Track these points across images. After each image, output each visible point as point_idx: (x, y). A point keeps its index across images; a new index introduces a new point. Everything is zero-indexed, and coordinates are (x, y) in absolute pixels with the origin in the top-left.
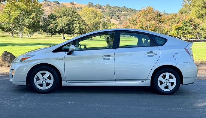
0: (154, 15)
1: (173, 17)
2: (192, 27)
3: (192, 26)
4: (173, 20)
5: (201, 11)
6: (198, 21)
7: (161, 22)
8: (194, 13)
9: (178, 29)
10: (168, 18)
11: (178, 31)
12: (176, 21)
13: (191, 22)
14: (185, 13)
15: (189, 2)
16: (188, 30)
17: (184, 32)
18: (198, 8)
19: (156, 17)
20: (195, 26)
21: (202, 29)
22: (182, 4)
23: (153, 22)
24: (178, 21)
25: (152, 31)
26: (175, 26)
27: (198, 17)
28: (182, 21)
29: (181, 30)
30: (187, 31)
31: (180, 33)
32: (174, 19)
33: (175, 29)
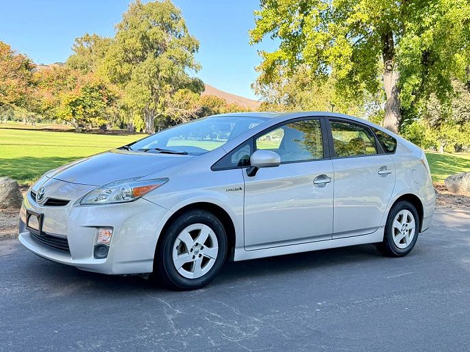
0: (14, 64)
1: (61, 73)
2: (103, 101)
3: (105, 99)
4: (60, 81)
5: (118, 68)
6: (115, 89)
7: (30, 83)
8: (105, 71)
9: (74, 104)
10: (47, 76)
11: (74, 108)
12: (69, 85)
13: (101, 91)
14: (82, 68)
15: (89, 45)
16: (96, 108)
17: (87, 110)
18: (113, 62)
19: (20, 71)
20: (111, 101)
21: (123, 108)
22: (74, 48)
23: (14, 82)
24: (71, 86)
25: (11, 103)
26: (66, 97)
27: (114, 82)
28: (82, 86)
29: (81, 106)
30: (93, 110)
31: (78, 112)
32: (64, 79)
33: (67, 102)
